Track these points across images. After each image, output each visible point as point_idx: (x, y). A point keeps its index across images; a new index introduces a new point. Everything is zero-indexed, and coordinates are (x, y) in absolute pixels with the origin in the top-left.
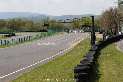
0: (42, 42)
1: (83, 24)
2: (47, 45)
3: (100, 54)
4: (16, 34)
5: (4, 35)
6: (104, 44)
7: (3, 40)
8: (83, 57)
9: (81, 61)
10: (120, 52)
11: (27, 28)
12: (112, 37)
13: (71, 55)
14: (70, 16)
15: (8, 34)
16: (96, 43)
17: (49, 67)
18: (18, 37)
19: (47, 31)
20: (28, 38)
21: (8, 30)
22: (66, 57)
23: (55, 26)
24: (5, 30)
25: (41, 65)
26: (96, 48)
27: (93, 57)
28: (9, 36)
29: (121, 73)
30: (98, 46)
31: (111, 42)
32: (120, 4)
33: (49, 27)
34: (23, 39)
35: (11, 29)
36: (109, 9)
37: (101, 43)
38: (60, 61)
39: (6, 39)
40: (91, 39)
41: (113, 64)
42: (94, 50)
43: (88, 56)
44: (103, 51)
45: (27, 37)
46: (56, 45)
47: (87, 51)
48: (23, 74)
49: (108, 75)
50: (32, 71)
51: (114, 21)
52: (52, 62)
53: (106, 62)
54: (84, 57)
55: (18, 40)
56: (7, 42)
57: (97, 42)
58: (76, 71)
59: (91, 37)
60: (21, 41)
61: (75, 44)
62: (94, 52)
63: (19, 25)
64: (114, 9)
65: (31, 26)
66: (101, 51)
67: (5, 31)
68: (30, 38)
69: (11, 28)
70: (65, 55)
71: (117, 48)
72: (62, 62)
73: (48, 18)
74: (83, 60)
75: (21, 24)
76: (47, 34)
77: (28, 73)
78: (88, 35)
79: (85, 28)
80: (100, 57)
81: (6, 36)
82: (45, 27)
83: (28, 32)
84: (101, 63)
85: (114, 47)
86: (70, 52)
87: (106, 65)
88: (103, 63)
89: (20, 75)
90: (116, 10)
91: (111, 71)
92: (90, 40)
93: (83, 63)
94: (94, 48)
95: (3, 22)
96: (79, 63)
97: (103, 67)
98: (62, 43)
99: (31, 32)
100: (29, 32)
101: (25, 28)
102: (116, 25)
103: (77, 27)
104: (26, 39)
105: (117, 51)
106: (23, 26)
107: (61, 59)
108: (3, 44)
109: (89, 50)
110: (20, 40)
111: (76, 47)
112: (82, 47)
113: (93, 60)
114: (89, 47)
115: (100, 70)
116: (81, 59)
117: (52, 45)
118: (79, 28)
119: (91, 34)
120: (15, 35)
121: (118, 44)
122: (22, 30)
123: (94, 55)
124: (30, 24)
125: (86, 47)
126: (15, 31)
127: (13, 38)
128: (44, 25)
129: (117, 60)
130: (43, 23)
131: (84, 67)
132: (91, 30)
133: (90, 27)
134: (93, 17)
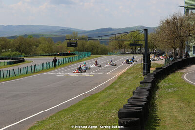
0: (67, 72)
1: (131, 42)
2: (75, 75)
3: (158, 88)
4: (26, 59)
5: (7, 61)
6: (163, 73)
7: (6, 69)
8: (131, 93)
9: (128, 100)
10: (189, 85)
11: (43, 50)
12: (176, 61)
13: (112, 90)
14: (110, 29)
15: (13, 59)
16: (151, 72)
17: (78, 110)
18: (29, 65)
19: (74, 54)
20: (45, 65)
21: (13, 53)
22: (104, 95)
23: (86, 46)
24: (8, 53)
25: (66, 108)
26: (152, 79)
27: (147, 94)
28: (15, 63)
29: (192, 117)
30: (155, 76)
31: (174, 69)
32: (188, 9)
33: (77, 48)
34: (37, 68)
35: (17, 52)
36: (170, 18)
37: (159, 70)
38: (96, 100)
39: (11, 68)
40: (144, 65)
41: (180, 104)
42: (149, 83)
43: (140, 91)
44: (163, 83)
45: (43, 64)
46: (88, 75)
47: (137, 84)
48: (38, 122)
49: (171, 121)
50: (52, 117)
51: (179, 37)
52: (83, 102)
53: (167, 100)
54: (133, 93)
55: (30, 68)
56: (11, 72)
57: (152, 69)
58: (121, 115)
59: (143, 62)
60: (34, 71)
61: (118, 74)
62: (148, 86)
63: (30, 46)
64: (178, 17)
65: (50, 47)
66: (160, 84)
67: (8, 55)
68: (48, 66)
69: (17, 49)
70: (103, 91)
71: (185, 78)
72: (98, 103)
74: (132, 98)
75: (33, 44)
76: (74, 58)
77: (46, 120)
78: (139, 58)
79: (134, 47)
80: (158, 93)
81: (10, 63)
82: (71, 49)
83: (45, 55)
84: (161, 102)
85: (181, 76)
86: (111, 87)
87: (168, 105)
88: (164, 103)
89: (34, 123)
90: (182, 20)
91: (176, 114)
92: (141, 66)
93: (132, 103)
94: (149, 79)
95: (5, 42)
96: (125, 102)
97: (164, 109)
98: (98, 71)
99: (49, 55)
100: (47, 55)
101: (39, 50)
102: (182, 42)
103: (121, 46)
104: (41, 67)
105: (185, 82)
106: (37, 46)
107: (97, 97)
108: (5, 76)
109: (141, 83)
110: (33, 68)
111: (120, 78)
112: (130, 78)
113: (147, 98)
114: (141, 77)
115: (158, 114)
116: (129, 97)
117: (83, 75)
118: (124, 48)
119: (144, 57)
120: (23, 61)
121: (186, 73)
122: (35, 54)
123: (149, 90)
124: (47, 43)
125: (137, 78)
126: (24, 54)
127: (21, 66)
128: (70, 45)
129: (185, 97)
130: (68, 41)
131: (134, 109)
132: (144, 51)
133: (141, 45)
134: (146, 30)
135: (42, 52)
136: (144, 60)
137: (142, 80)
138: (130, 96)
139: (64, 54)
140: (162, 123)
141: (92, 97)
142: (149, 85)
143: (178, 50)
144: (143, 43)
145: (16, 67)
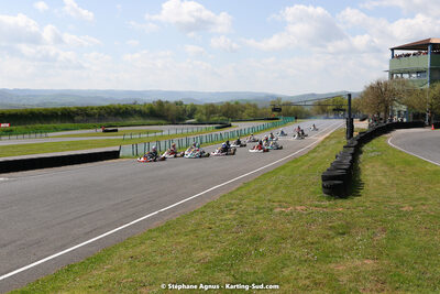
3: (361, 153)
4: (232, 124)
5: (215, 126)
6: (367, 137)
7: (214, 134)
8: (334, 157)
9: (331, 164)
10: (394, 149)
11: (249, 115)
12: (380, 125)
13: (315, 154)
14: (313, 95)
15: (220, 124)
16: (354, 136)
18: (236, 129)
19: (278, 119)
20: (251, 130)
21: (221, 118)
22: (307, 158)
24: (215, 118)
25: (270, 171)
26: (356, 143)
27: (350, 157)
28: (222, 127)
30: (358, 140)
31: (378, 134)
32: (393, 74)
35: (224, 118)
36: (375, 83)
39: (218, 132)
41: (383, 168)
42: (352, 147)
43: (343, 155)
44: (366, 148)
47: (340, 148)
51: (383, 101)
53: (371, 164)
54: (337, 156)
56: (219, 136)
57: (355, 134)
58: (325, 178)
59: (346, 127)
61: (322, 138)
62: (352, 150)
63: (237, 111)
64: (382, 82)
65: (255, 112)
66: (363, 148)
67: (215, 121)
68: (254, 130)
69: (224, 115)
71: (389, 142)
73: (279, 99)
74: (334, 162)
75: (239, 109)
76: (278, 123)
78: (341, 123)
79: (337, 112)
80: (362, 157)
81: (217, 128)
82: (276, 113)
83: (250, 120)
84: (364, 166)
85: (385, 141)
86: (314, 151)
87: (371, 169)
88: (367, 167)
90: (386, 84)
91: (380, 178)
92: (344, 131)
93: (335, 166)
94: (352, 143)
96: (329, 166)
97: (367, 172)
100: (252, 120)
101: (245, 115)
102: (387, 107)
104: (247, 131)
105: (389, 147)
106: (243, 112)
107: (301, 160)
108: (213, 140)
109: (344, 147)
110: (239, 132)
111: (323, 142)
112: (333, 142)
113: (350, 162)
114: (344, 141)
115: (361, 177)
116: (332, 161)
118: (327, 113)
120: (230, 126)
121: (390, 137)
122: (241, 119)
123: (352, 154)
124: (252, 108)
125: (339, 142)
126: (230, 119)
127: (228, 130)
128: (274, 110)
129: (389, 162)
130: (273, 107)
131: (338, 172)
132: (347, 116)
133: (344, 110)
134: (350, 95)
135: (247, 117)
136: (347, 124)
137: (345, 144)
138: (333, 159)
139: (269, 119)
140: (366, 187)
141: (295, 160)
143: (382, 114)
144: (347, 108)
145: (223, 131)
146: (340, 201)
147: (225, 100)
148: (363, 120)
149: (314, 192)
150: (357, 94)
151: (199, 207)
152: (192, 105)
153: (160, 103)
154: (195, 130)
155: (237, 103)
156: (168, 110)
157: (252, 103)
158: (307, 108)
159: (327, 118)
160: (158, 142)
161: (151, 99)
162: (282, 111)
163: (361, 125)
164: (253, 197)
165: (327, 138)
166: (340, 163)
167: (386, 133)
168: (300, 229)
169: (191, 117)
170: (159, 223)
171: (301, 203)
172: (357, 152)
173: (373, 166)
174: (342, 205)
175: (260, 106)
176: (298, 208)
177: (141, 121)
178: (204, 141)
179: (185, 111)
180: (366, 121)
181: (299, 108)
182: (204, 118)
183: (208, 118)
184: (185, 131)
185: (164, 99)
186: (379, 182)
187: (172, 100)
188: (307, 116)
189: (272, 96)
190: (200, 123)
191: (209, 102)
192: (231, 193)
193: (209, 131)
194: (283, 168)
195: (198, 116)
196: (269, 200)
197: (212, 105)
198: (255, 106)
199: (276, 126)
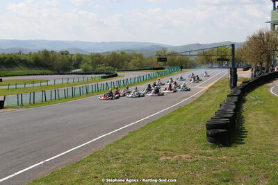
1: (218, 57)
3: (245, 101)
4: (119, 73)
5: (101, 75)
6: (250, 86)
7: (100, 83)
8: (219, 106)
10: (275, 97)
11: (135, 65)
12: (262, 75)
13: (200, 103)
14: (198, 45)
15: (106, 73)
16: (238, 85)
18: (122, 79)
19: (163, 69)
20: (136, 80)
21: (107, 68)
22: (192, 107)
23: (175, 61)
24: (102, 68)
25: (156, 119)
26: (239, 92)
27: (234, 106)
28: (108, 77)
30: (241, 89)
31: (260, 83)
32: (274, 25)
34: (129, 82)
35: (110, 67)
36: (257, 33)
37: (246, 84)
38: (184, 113)
39: (104, 82)
40: (231, 79)
41: (266, 116)
42: (235, 96)
43: (227, 104)
44: (250, 97)
45: (135, 78)
47: (224, 97)
49: (257, 133)
50: (143, 128)
51: (266, 51)
52: (172, 114)
53: (254, 113)
54: (221, 105)
55: (122, 82)
56: (105, 86)
57: (239, 83)
58: (209, 127)
59: (230, 76)
61: (206, 88)
63: (123, 61)
64: (264, 33)
65: (141, 62)
66: (247, 97)
67: (102, 70)
68: (139, 80)
69: (110, 65)
70: (191, 103)
71: (271, 91)
72: (187, 115)
73: (164, 49)
74: (219, 111)
75: (125, 59)
76: (163, 73)
78: (225, 73)
79: (221, 62)
80: (245, 106)
81: (104, 78)
82: (161, 63)
84: (247, 115)
85: (267, 90)
86: (199, 99)
87: (254, 117)
88: (250, 115)
90: (268, 35)
91: (262, 126)
92: (228, 80)
93: (219, 115)
94: (236, 92)
96: (213, 115)
97: (250, 121)
99: (140, 70)
101: (131, 65)
102: (269, 57)
103: (209, 61)
104: (133, 81)
105: (271, 96)
106: (128, 62)
107: (186, 109)
108: (99, 89)
109: (228, 96)
110: (125, 82)
111: (207, 91)
112: (217, 91)
113: (234, 111)
114: (228, 90)
115: (245, 125)
116: (217, 110)
118: (211, 63)
119: (231, 71)
120: (116, 75)
121: (272, 86)
122: (126, 68)
123: (235, 103)
124: (138, 58)
125: (224, 91)
126: (116, 69)
127: (114, 80)
128: (160, 60)
129: (271, 110)
130: (158, 56)
131: (222, 121)
132: (231, 66)
133: (228, 60)
134: (233, 45)
136: (231, 74)
137: (228, 94)
138: (218, 108)
139: (154, 69)
141: (180, 109)
142: (236, 98)
143: (265, 64)
144: (230, 58)
145: (109, 81)
146: (224, 150)
147: (110, 49)
148: (246, 69)
149: (199, 141)
150: (241, 44)
151: (85, 156)
152: (78, 55)
153: (46, 53)
154: (81, 80)
155: (123, 53)
156: (54, 60)
157: (138, 53)
158: (191, 58)
159: (211, 68)
160: (44, 92)
161: (36, 49)
162: (167, 61)
163: (245, 75)
164: (139, 146)
165: (212, 87)
166: (223, 111)
167: (268, 82)
168: (185, 177)
169: (77, 66)
170: (45, 174)
171: (186, 151)
172: (240, 100)
173: (256, 115)
174: (227, 153)
175: (145, 56)
176: (184, 156)
177: (27, 71)
178: (90, 90)
179: (70, 60)
180: (250, 71)
181: (184, 58)
182: (90, 67)
183: (94, 67)
184: (71, 81)
185: (49, 49)
186: (261, 130)
187: (58, 49)
188: (192, 66)
189: (158, 46)
190: (86, 72)
191: (95, 52)
192: (117, 142)
193: (95, 81)
194: (169, 116)
195: (84, 65)
196: (155, 149)
197: (98, 55)
198: (141, 56)
199: (161, 76)
